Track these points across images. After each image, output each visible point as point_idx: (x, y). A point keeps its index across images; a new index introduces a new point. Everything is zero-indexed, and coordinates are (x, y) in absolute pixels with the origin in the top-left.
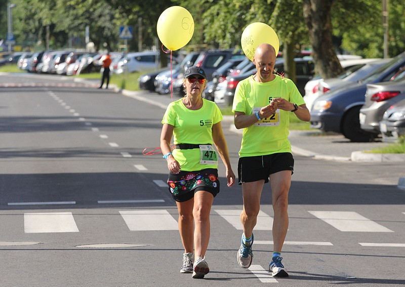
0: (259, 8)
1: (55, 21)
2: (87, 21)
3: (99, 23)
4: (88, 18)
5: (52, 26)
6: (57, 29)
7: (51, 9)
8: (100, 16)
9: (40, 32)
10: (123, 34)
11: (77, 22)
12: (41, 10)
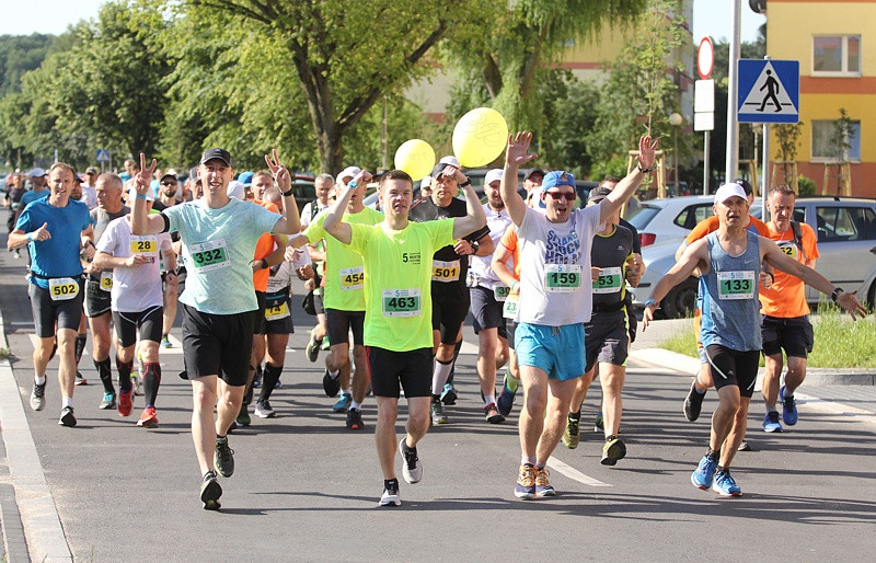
0: (267, 133)
1: (24, 144)
2: (55, 145)
3: (66, 147)
4: (56, 142)
5: (22, 148)
6: (28, 151)
7: (20, 133)
8: (67, 140)
9: (9, 153)
10: (100, 157)
11: (45, 146)
12: (12, 134)
